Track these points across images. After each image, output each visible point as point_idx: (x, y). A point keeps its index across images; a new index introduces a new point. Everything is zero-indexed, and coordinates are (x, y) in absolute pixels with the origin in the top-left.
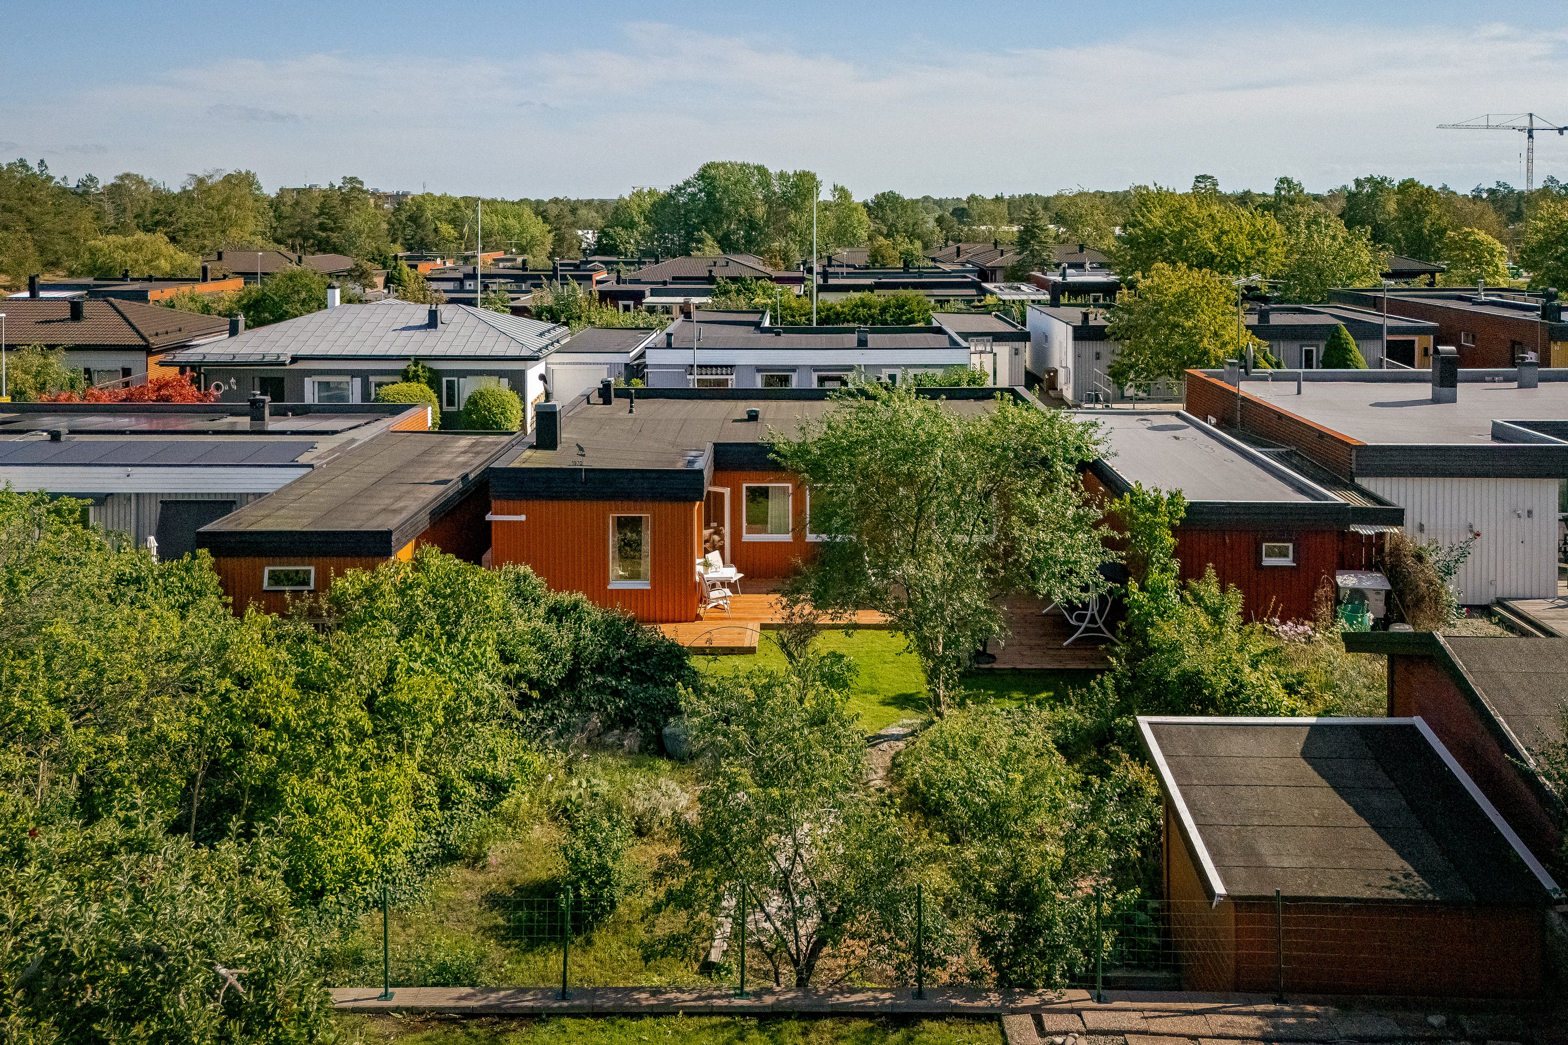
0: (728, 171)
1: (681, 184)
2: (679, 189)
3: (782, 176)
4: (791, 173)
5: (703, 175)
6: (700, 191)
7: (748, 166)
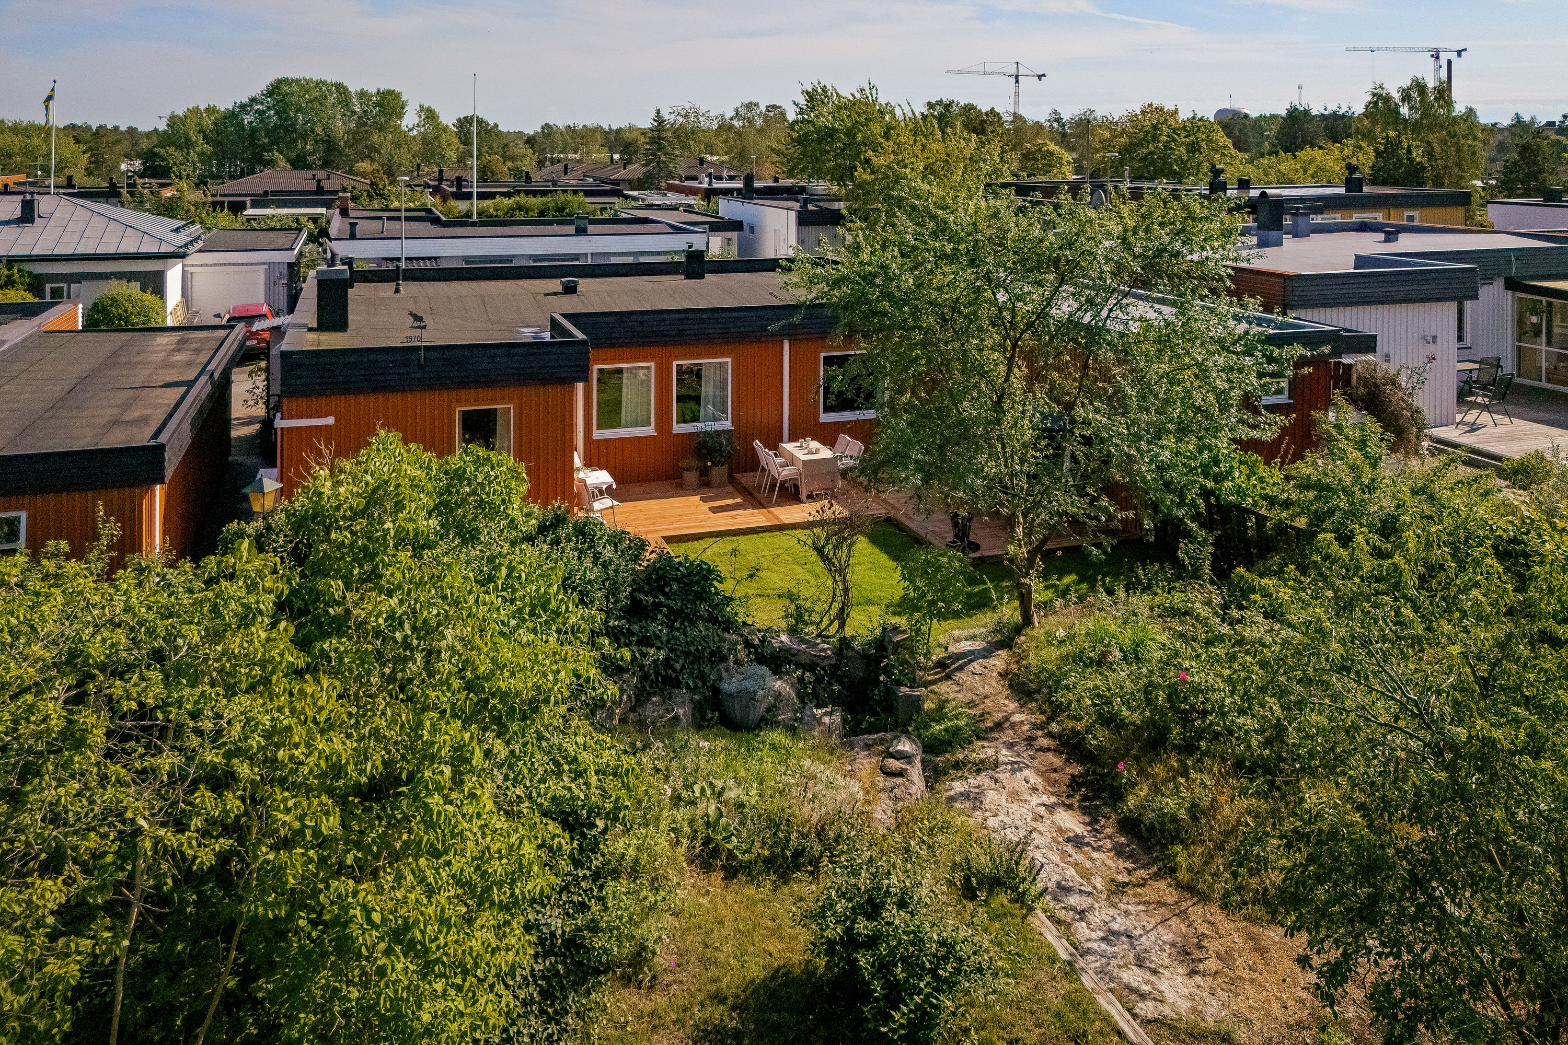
0: (302, 87)
1: (245, 100)
2: (243, 107)
3: (362, 94)
4: (374, 91)
5: (275, 89)
6: (269, 109)
7: (324, 83)
